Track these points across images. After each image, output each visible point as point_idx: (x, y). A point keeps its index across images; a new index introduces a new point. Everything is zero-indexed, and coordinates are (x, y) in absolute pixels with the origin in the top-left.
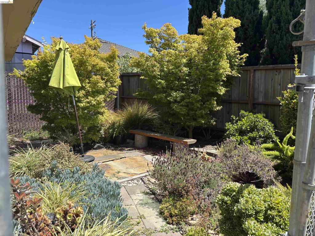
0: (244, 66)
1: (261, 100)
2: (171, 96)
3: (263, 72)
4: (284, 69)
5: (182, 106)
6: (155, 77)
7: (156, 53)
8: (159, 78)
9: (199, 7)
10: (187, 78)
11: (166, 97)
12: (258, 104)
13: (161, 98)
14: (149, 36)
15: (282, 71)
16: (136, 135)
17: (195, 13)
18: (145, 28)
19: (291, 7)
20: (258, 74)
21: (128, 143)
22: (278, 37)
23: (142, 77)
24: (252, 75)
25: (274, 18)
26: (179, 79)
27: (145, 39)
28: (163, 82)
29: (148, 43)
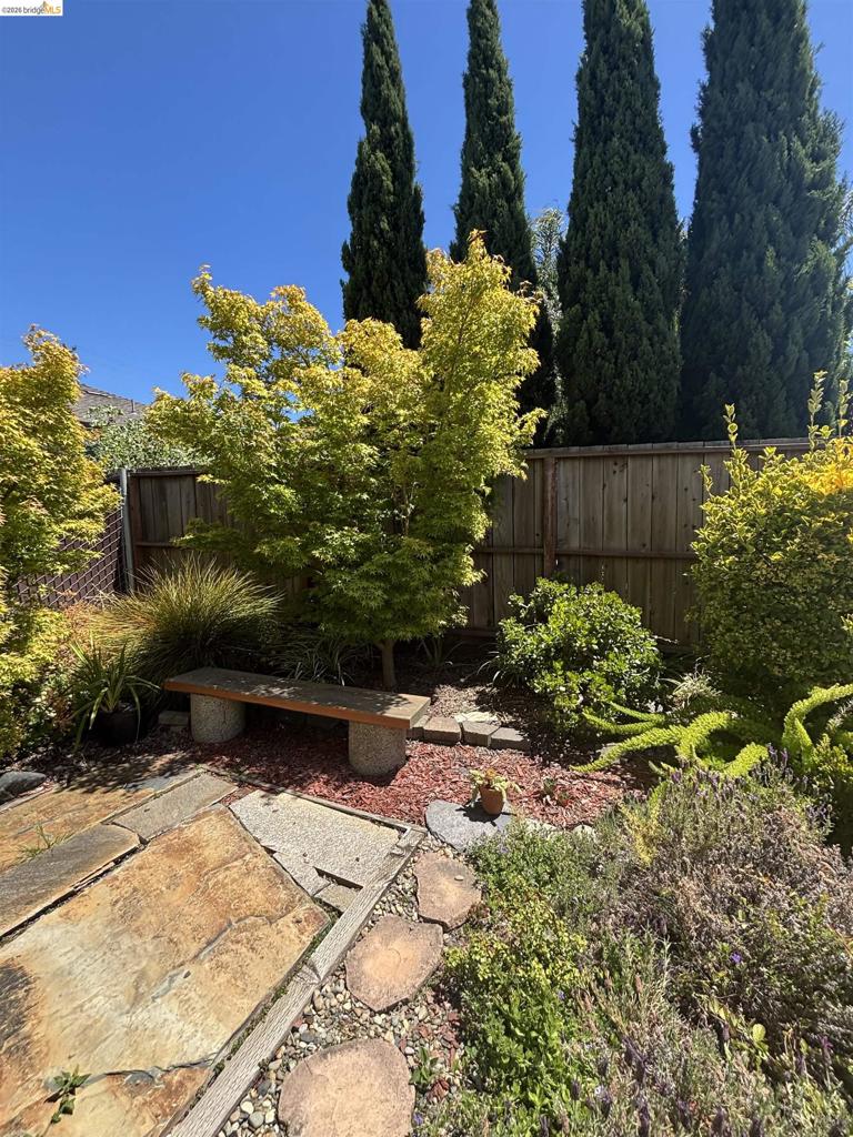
0: (531, 447)
1: (575, 543)
2: (324, 544)
3: (580, 465)
4: (633, 456)
5: (366, 576)
6: (256, 476)
7: (259, 387)
8: (273, 481)
9: (376, 274)
10: (372, 480)
11: (305, 548)
12: (569, 556)
13: (288, 552)
14: (223, 324)
15: (629, 461)
16: (194, 698)
17: (364, 292)
18: (203, 290)
19: (635, 290)
20: (564, 470)
21: (166, 728)
22: (609, 368)
23: (206, 478)
24: (550, 473)
25: (594, 317)
26: (342, 484)
27: (209, 339)
28: (288, 493)
29: (221, 352)
